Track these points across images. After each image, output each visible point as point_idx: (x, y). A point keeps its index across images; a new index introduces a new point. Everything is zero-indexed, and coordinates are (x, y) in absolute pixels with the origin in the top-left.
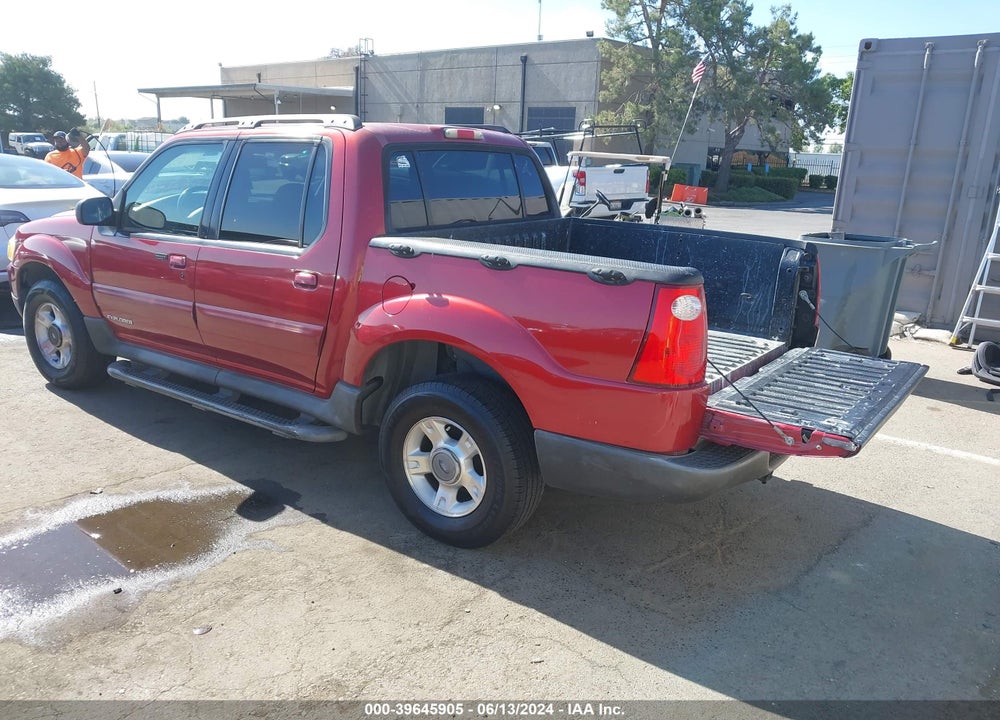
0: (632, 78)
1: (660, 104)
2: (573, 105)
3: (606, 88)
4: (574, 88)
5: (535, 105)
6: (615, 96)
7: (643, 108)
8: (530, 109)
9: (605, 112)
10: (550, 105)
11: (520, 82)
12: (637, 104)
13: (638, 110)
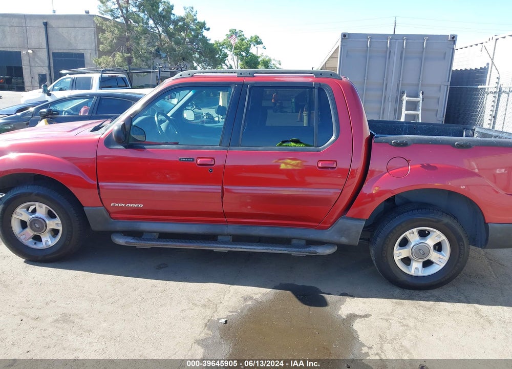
0: (118, 38)
1: (136, 53)
2: (82, 52)
3: (102, 43)
4: (82, 42)
5: (57, 51)
6: (109, 48)
7: (126, 55)
8: (54, 54)
9: (104, 56)
10: (67, 51)
11: (44, 36)
12: (122, 53)
13: (123, 56)
